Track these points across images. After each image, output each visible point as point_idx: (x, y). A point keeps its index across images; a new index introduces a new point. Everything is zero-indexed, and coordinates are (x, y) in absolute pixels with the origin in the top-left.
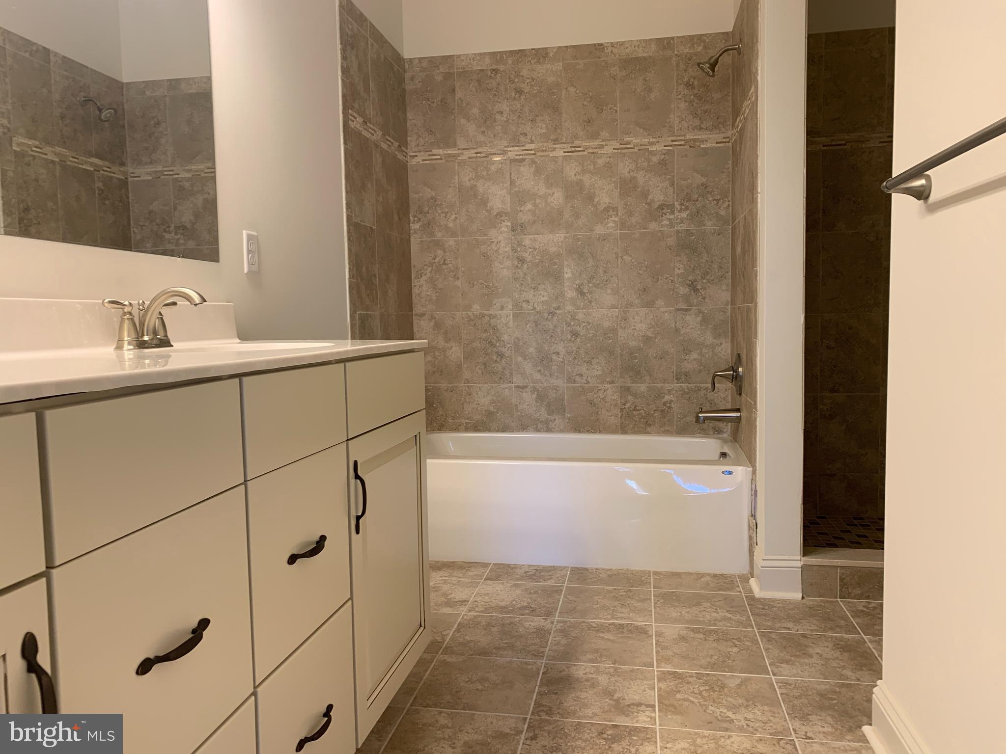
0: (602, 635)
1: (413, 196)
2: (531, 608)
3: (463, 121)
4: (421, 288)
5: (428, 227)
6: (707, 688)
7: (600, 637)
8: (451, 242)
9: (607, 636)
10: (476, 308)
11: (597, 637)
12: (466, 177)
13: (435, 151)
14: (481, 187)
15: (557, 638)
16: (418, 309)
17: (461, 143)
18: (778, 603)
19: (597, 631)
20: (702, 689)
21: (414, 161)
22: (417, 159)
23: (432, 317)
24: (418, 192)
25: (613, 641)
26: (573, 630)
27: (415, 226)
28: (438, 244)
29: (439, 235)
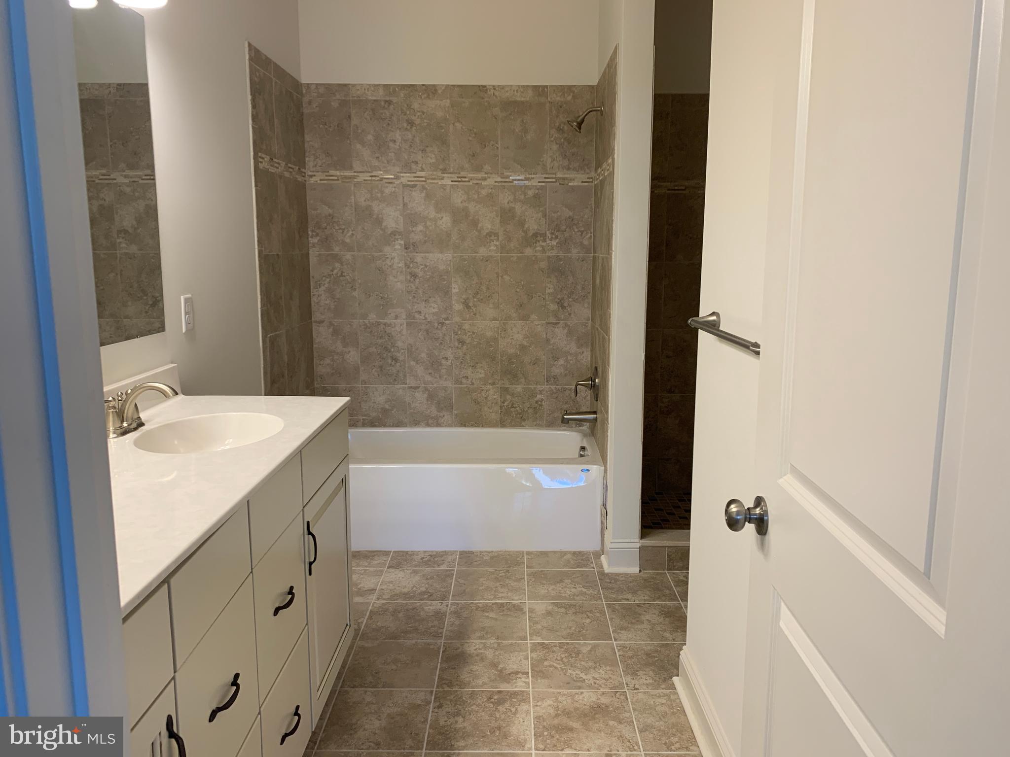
0: (487, 614)
1: (311, 212)
2: (429, 593)
3: (359, 146)
4: (320, 297)
5: (326, 242)
6: (566, 655)
7: (486, 616)
8: (348, 256)
9: (492, 615)
10: (372, 317)
11: (483, 616)
12: (362, 197)
13: (332, 172)
14: (376, 207)
15: (452, 620)
16: (317, 316)
17: (357, 165)
18: (622, 577)
19: (483, 611)
20: (563, 656)
21: (313, 180)
22: (316, 179)
23: (331, 324)
24: (317, 209)
25: (496, 619)
26: (464, 612)
27: (313, 240)
28: (336, 258)
29: (337, 249)
